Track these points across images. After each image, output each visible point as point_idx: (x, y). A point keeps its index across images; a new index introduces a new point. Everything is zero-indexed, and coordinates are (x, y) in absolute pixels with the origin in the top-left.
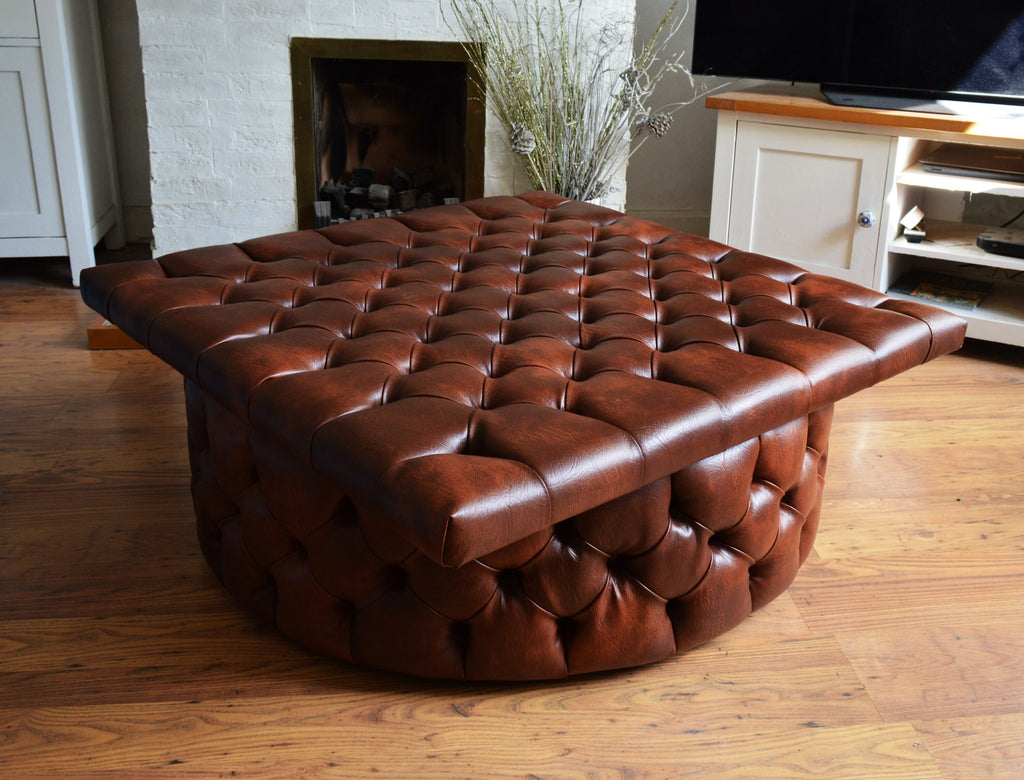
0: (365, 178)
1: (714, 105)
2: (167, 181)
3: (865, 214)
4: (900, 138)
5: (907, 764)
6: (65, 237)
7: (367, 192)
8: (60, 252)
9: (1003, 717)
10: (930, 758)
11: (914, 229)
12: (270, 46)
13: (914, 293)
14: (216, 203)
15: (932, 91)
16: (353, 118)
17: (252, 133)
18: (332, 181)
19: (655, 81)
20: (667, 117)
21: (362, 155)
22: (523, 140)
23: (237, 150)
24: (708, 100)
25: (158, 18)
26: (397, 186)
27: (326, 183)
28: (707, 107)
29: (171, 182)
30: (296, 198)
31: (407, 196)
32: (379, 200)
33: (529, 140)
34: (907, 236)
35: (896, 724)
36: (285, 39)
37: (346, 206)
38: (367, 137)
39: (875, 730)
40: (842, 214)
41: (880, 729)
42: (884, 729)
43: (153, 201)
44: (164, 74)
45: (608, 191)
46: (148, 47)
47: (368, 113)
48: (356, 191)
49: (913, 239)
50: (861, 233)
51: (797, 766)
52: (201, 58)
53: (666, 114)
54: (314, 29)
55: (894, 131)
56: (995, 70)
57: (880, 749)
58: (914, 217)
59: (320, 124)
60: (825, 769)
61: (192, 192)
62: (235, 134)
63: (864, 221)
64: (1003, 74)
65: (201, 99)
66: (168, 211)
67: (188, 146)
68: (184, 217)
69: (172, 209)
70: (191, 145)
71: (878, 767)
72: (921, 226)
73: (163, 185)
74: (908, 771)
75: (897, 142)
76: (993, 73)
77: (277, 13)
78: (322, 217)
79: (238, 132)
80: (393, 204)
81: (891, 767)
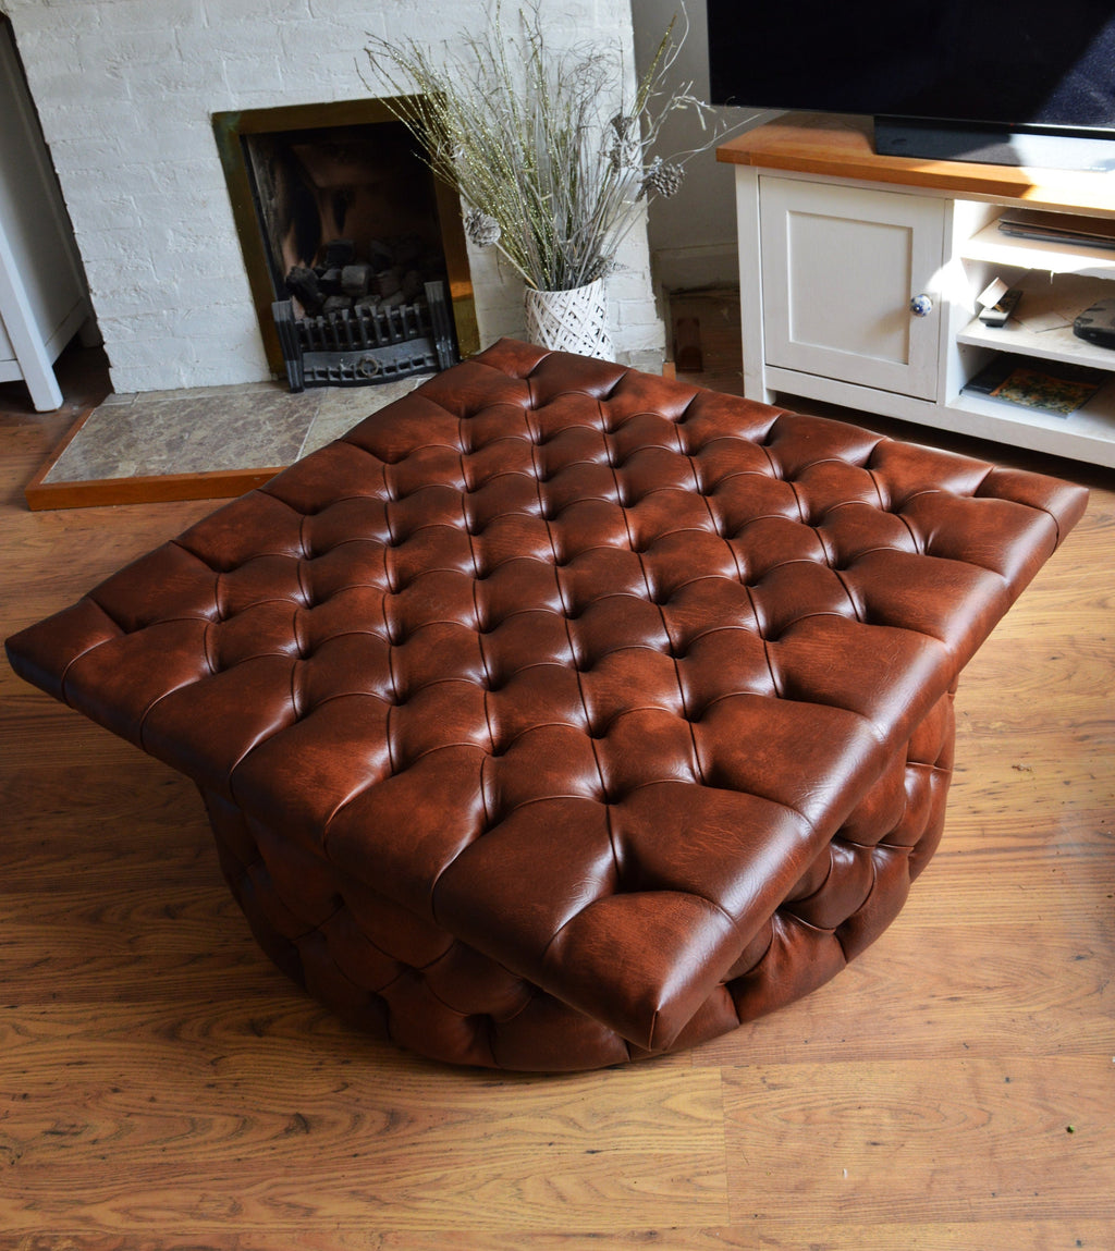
0: (343, 256)
1: (729, 158)
2: (108, 292)
3: (917, 301)
4: (957, 202)
5: (694, 1124)
6: (16, 359)
7: (339, 275)
8: (16, 377)
9: (830, 1067)
10: (721, 1118)
11: (994, 308)
12: (190, 126)
13: (996, 392)
14: (165, 312)
15: (1012, 124)
16: (321, 181)
17: (190, 229)
18: (302, 265)
19: (659, 121)
20: (678, 170)
21: (340, 223)
22: (482, 231)
23: (176, 251)
24: (718, 151)
25: (59, 108)
26: (377, 264)
27: (293, 269)
28: (718, 160)
29: (112, 293)
30: (251, 298)
31: (386, 278)
32: (353, 287)
33: (489, 229)
34: (982, 319)
35: (704, 1069)
36: (205, 116)
37: (319, 294)
38: (342, 201)
39: (678, 1076)
40: (894, 298)
41: (683, 1075)
42: (688, 1075)
43: (98, 315)
44: (79, 172)
45: (611, 269)
46: (55, 143)
47: (333, 175)
48: (329, 276)
49: (992, 324)
50: (916, 321)
51: (572, 1120)
52: (115, 149)
53: (675, 165)
54: (237, 101)
55: (949, 194)
56: (1092, 94)
57: (671, 1103)
58: (994, 294)
59: (272, 204)
60: (600, 1125)
61: (137, 302)
62: (171, 232)
63: (917, 310)
64: (1104, 99)
65: (124, 197)
66: (116, 325)
67: (122, 251)
68: (135, 330)
69: (120, 323)
70: (125, 250)
71: (660, 1126)
72: (1003, 304)
73: (104, 296)
74: (690, 1134)
75: (953, 205)
76: (1091, 99)
77: (190, 86)
78: (282, 322)
79: (174, 230)
80: (372, 288)
81: (673, 1127)
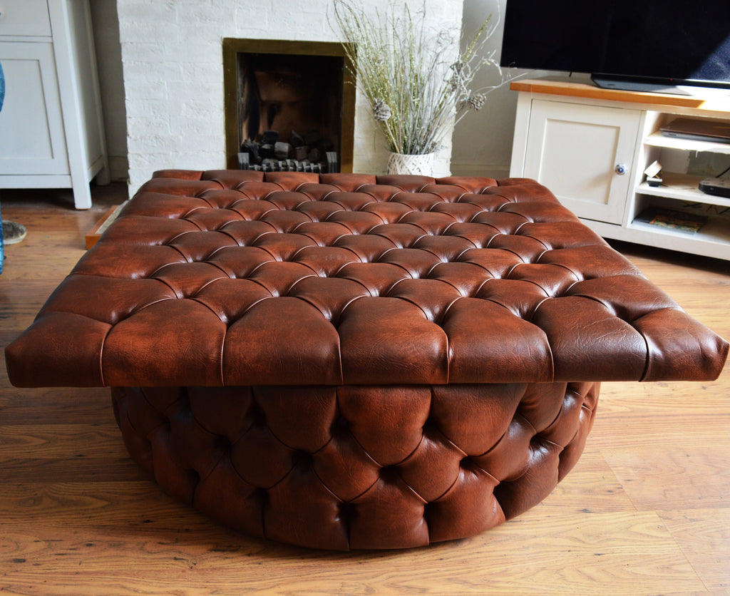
0: (272, 138)
1: (516, 88)
2: (138, 137)
3: (621, 166)
4: (648, 112)
5: (654, 539)
6: (70, 175)
7: (273, 148)
8: (67, 186)
9: (721, 510)
10: (670, 536)
11: (655, 177)
12: (209, 43)
13: (652, 222)
14: (171, 153)
15: (671, 79)
16: (264, 97)
17: (196, 105)
18: (249, 140)
19: (475, 70)
20: (482, 97)
21: (270, 123)
22: (382, 111)
23: (186, 116)
24: (511, 84)
25: (133, 23)
26: (294, 144)
27: (246, 141)
28: (511, 89)
29: (141, 138)
30: (225, 150)
31: (301, 151)
32: (282, 153)
33: (386, 111)
34: (649, 182)
35: (646, 512)
36: (219, 39)
37: (259, 157)
38: (274, 109)
39: (631, 516)
40: (604, 166)
41: (634, 515)
42: (637, 515)
43: (129, 151)
44: (136, 63)
45: (440, 148)
46: (125, 43)
47: (275, 93)
48: (266, 146)
49: (653, 184)
50: (617, 179)
51: (576, 538)
52: (161, 51)
53: (481, 94)
54: (239, 33)
55: (643, 106)
56: (718, 64)
57: (635, 529)
58: (655, 169)
59: (242, 100)
60: (595, 541)
61: (155, 145)
62: (184, 105)
63: (620, 171)
64: (724, 67)
65: (161, 80)
66: (140, 158)
67: (152, 113)
68: (150, 162)
69: (142, 157)
70: (154, 113)
71: (634, 541)
72: (659, 175)
73: (135, 140)
74: (655, 544)
75: (645, 114)
76: (717, 66)
77: (214, 20)
78: (243, 164)
79: (187, 104)
80: (292, 155)
81: (643, 541)
